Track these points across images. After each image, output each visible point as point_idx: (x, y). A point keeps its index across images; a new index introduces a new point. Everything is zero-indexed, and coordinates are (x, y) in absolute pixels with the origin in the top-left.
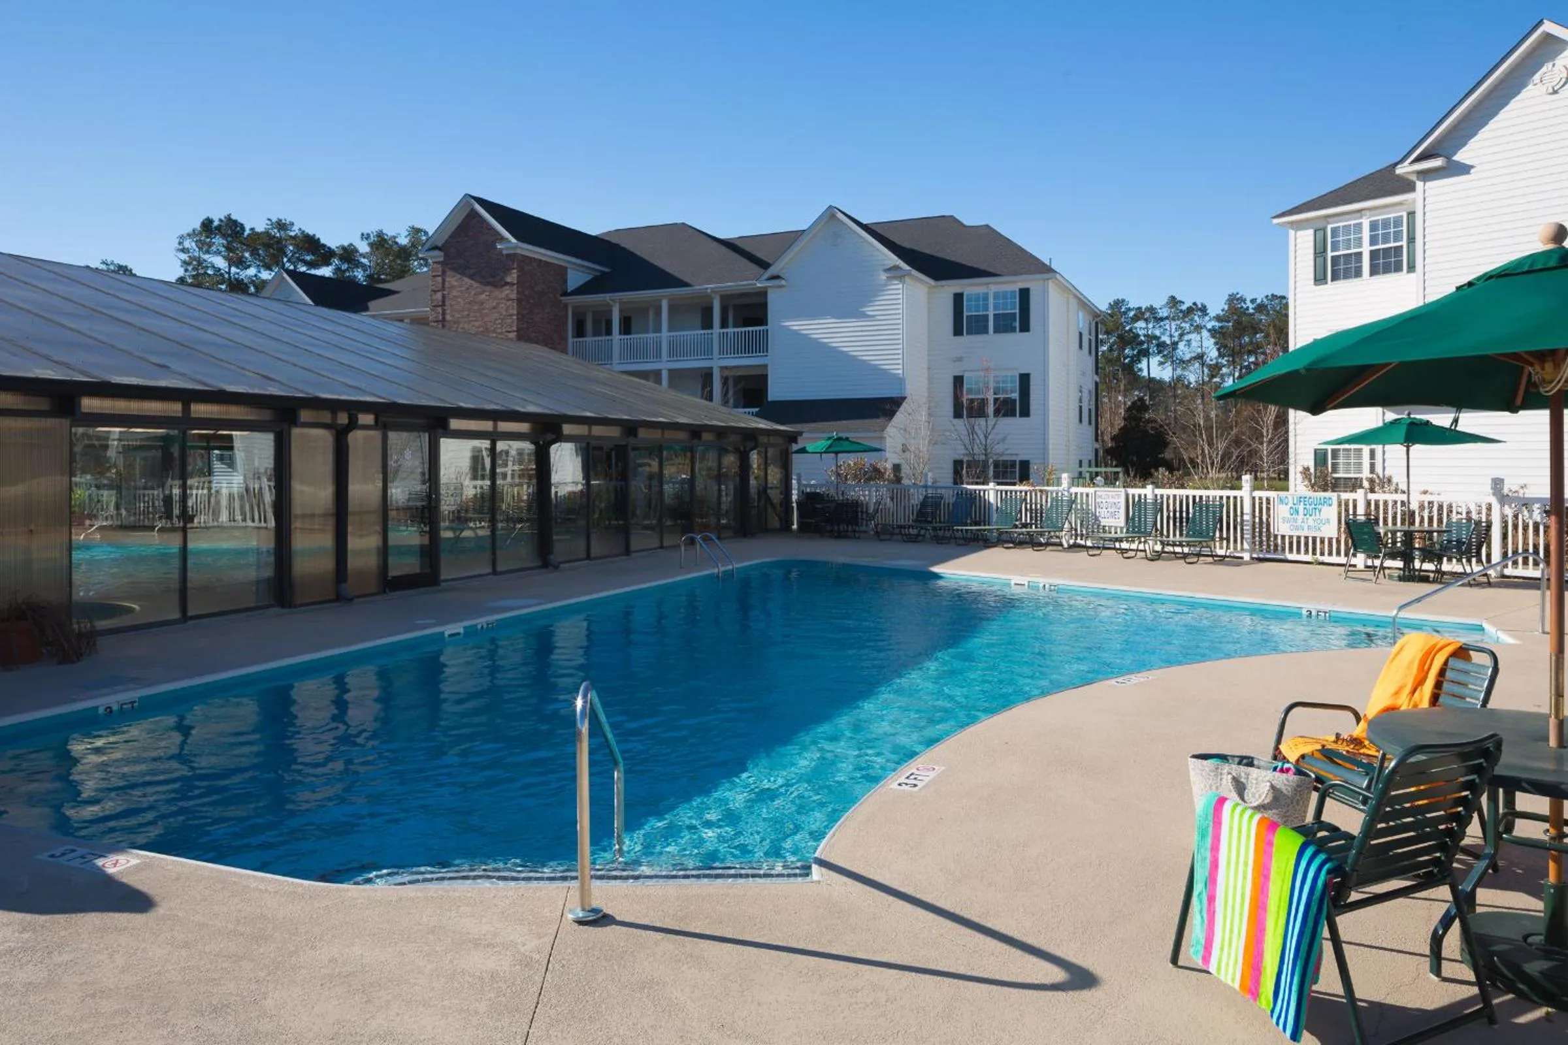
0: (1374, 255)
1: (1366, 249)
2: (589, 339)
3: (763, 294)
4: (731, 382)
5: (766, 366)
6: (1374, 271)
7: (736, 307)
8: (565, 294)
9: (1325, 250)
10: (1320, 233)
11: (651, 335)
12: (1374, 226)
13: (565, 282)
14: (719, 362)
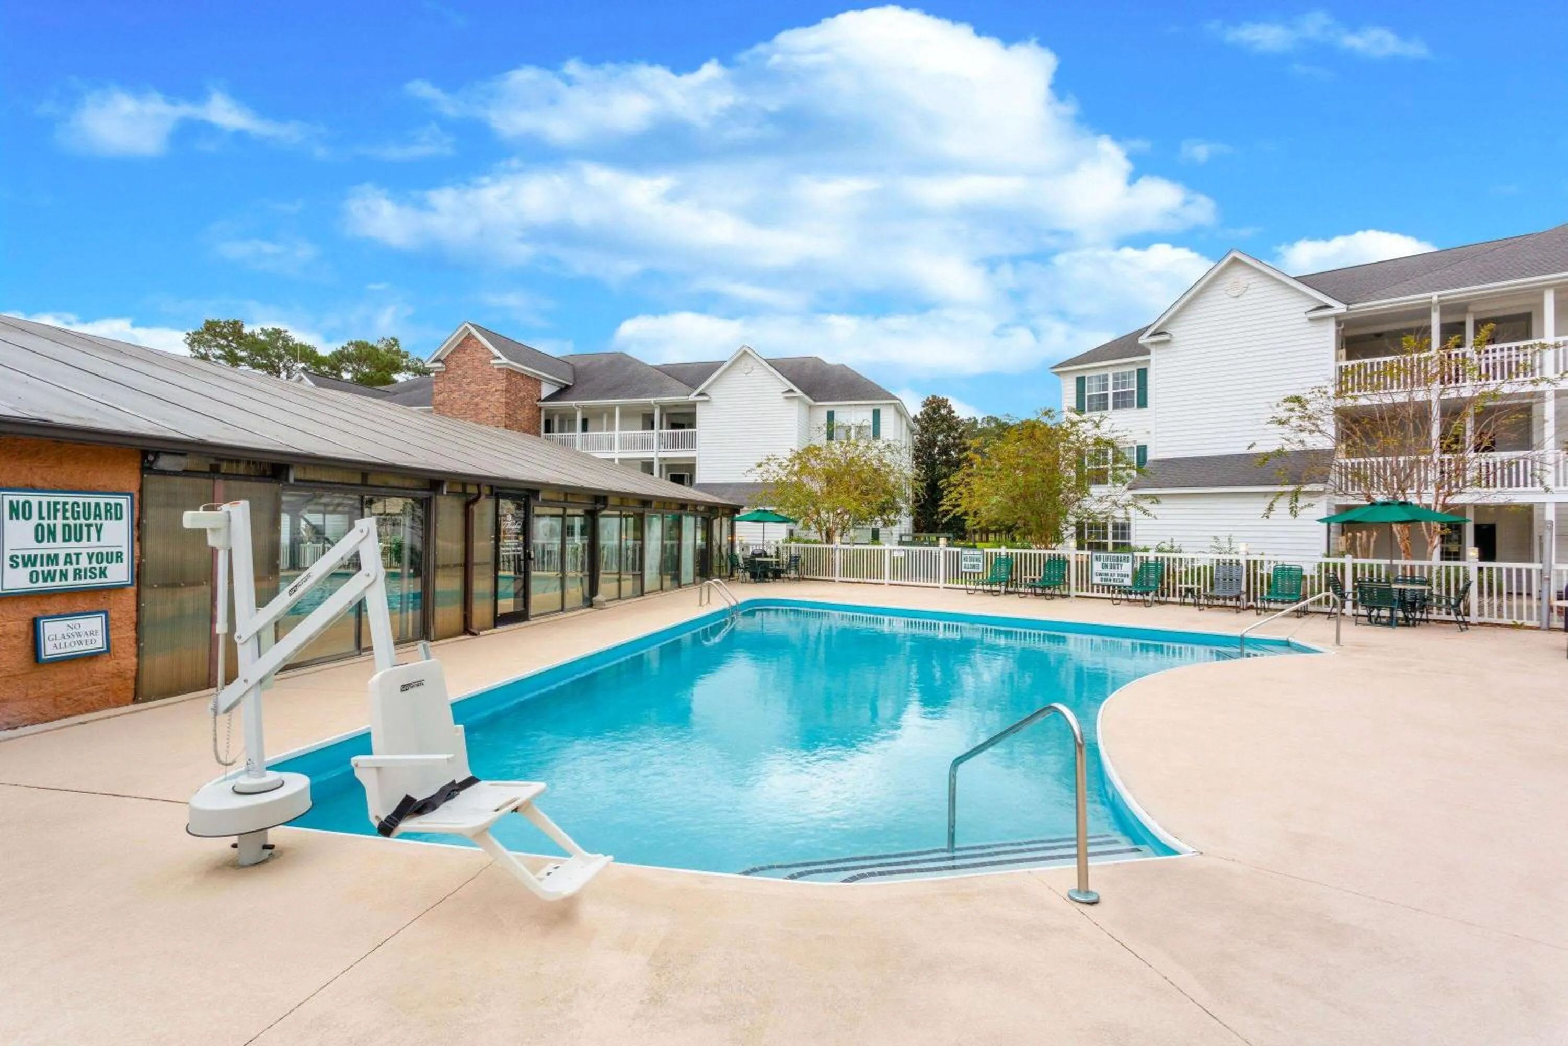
0: (1116, 395)
1: (1110, 392)
2: (556, 435)
3: (693, 405)
4: (664, 469)
5: (694, 458)
6: (1116, 406)
7: (669, 415)
8: (539, 400)
9: (1084, 392)
10: (1080, 381)
11: (605, 433)
12: (1116, 377)
13: (540, 391)
14: (656, 454)
